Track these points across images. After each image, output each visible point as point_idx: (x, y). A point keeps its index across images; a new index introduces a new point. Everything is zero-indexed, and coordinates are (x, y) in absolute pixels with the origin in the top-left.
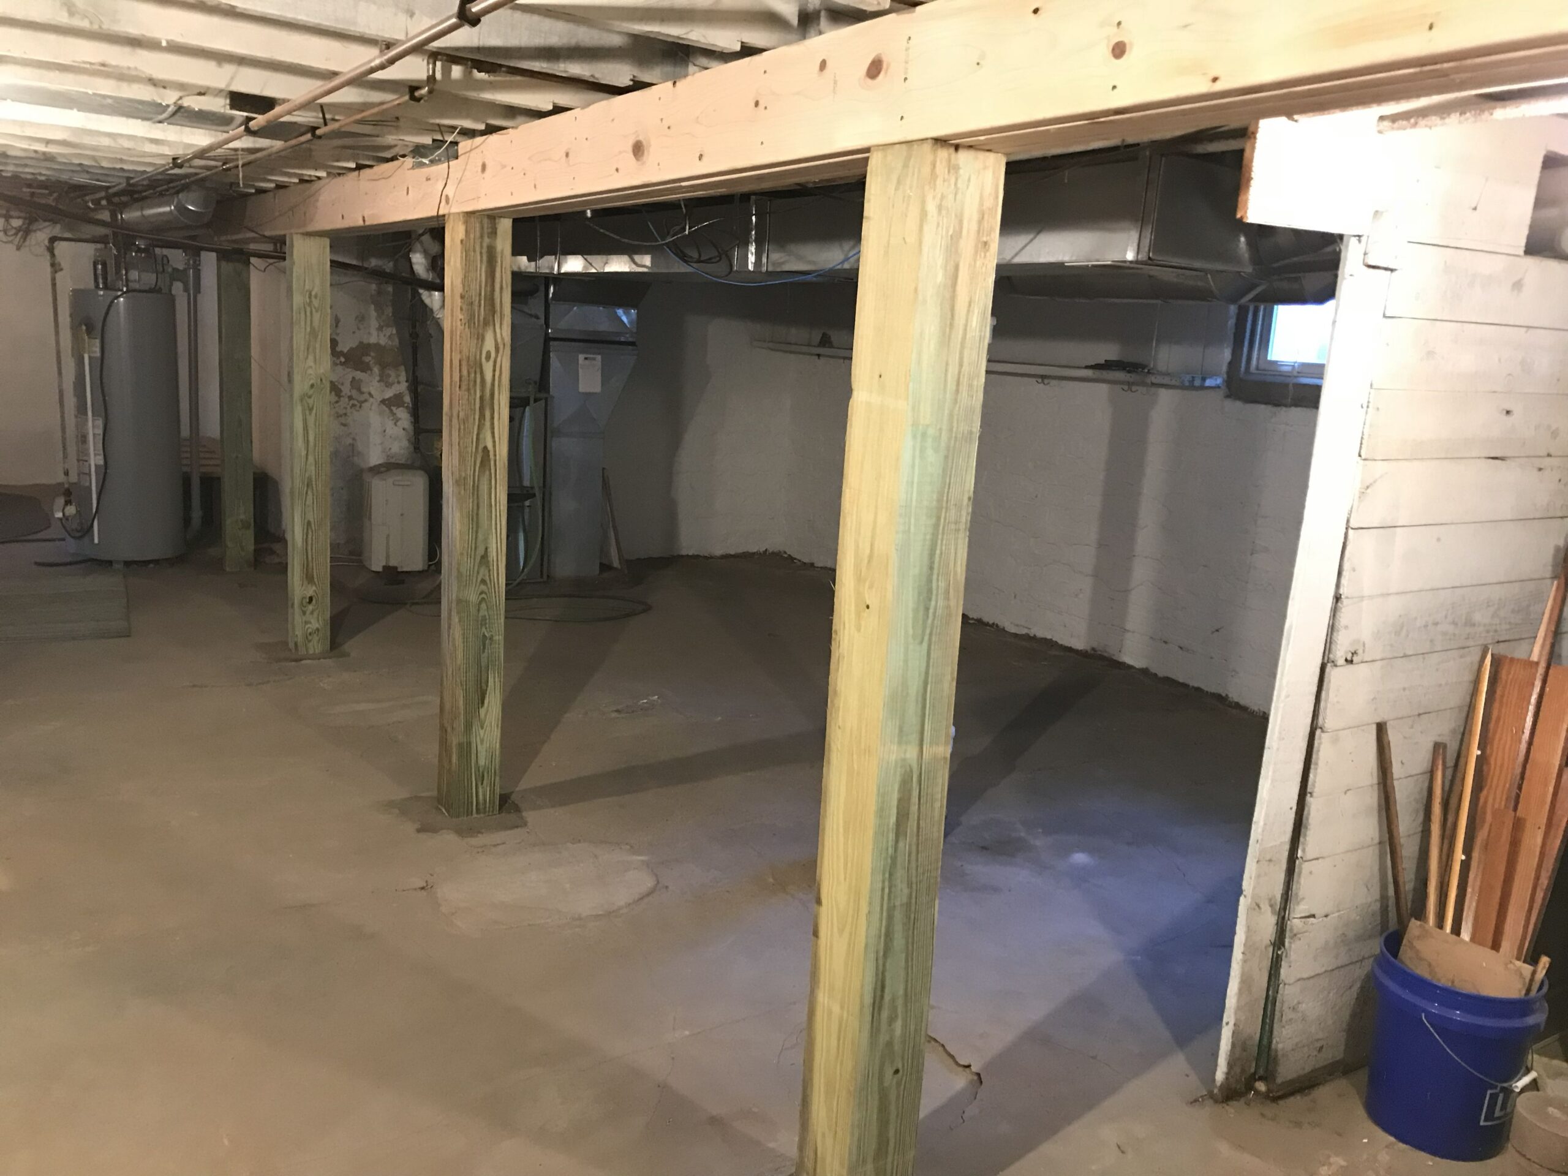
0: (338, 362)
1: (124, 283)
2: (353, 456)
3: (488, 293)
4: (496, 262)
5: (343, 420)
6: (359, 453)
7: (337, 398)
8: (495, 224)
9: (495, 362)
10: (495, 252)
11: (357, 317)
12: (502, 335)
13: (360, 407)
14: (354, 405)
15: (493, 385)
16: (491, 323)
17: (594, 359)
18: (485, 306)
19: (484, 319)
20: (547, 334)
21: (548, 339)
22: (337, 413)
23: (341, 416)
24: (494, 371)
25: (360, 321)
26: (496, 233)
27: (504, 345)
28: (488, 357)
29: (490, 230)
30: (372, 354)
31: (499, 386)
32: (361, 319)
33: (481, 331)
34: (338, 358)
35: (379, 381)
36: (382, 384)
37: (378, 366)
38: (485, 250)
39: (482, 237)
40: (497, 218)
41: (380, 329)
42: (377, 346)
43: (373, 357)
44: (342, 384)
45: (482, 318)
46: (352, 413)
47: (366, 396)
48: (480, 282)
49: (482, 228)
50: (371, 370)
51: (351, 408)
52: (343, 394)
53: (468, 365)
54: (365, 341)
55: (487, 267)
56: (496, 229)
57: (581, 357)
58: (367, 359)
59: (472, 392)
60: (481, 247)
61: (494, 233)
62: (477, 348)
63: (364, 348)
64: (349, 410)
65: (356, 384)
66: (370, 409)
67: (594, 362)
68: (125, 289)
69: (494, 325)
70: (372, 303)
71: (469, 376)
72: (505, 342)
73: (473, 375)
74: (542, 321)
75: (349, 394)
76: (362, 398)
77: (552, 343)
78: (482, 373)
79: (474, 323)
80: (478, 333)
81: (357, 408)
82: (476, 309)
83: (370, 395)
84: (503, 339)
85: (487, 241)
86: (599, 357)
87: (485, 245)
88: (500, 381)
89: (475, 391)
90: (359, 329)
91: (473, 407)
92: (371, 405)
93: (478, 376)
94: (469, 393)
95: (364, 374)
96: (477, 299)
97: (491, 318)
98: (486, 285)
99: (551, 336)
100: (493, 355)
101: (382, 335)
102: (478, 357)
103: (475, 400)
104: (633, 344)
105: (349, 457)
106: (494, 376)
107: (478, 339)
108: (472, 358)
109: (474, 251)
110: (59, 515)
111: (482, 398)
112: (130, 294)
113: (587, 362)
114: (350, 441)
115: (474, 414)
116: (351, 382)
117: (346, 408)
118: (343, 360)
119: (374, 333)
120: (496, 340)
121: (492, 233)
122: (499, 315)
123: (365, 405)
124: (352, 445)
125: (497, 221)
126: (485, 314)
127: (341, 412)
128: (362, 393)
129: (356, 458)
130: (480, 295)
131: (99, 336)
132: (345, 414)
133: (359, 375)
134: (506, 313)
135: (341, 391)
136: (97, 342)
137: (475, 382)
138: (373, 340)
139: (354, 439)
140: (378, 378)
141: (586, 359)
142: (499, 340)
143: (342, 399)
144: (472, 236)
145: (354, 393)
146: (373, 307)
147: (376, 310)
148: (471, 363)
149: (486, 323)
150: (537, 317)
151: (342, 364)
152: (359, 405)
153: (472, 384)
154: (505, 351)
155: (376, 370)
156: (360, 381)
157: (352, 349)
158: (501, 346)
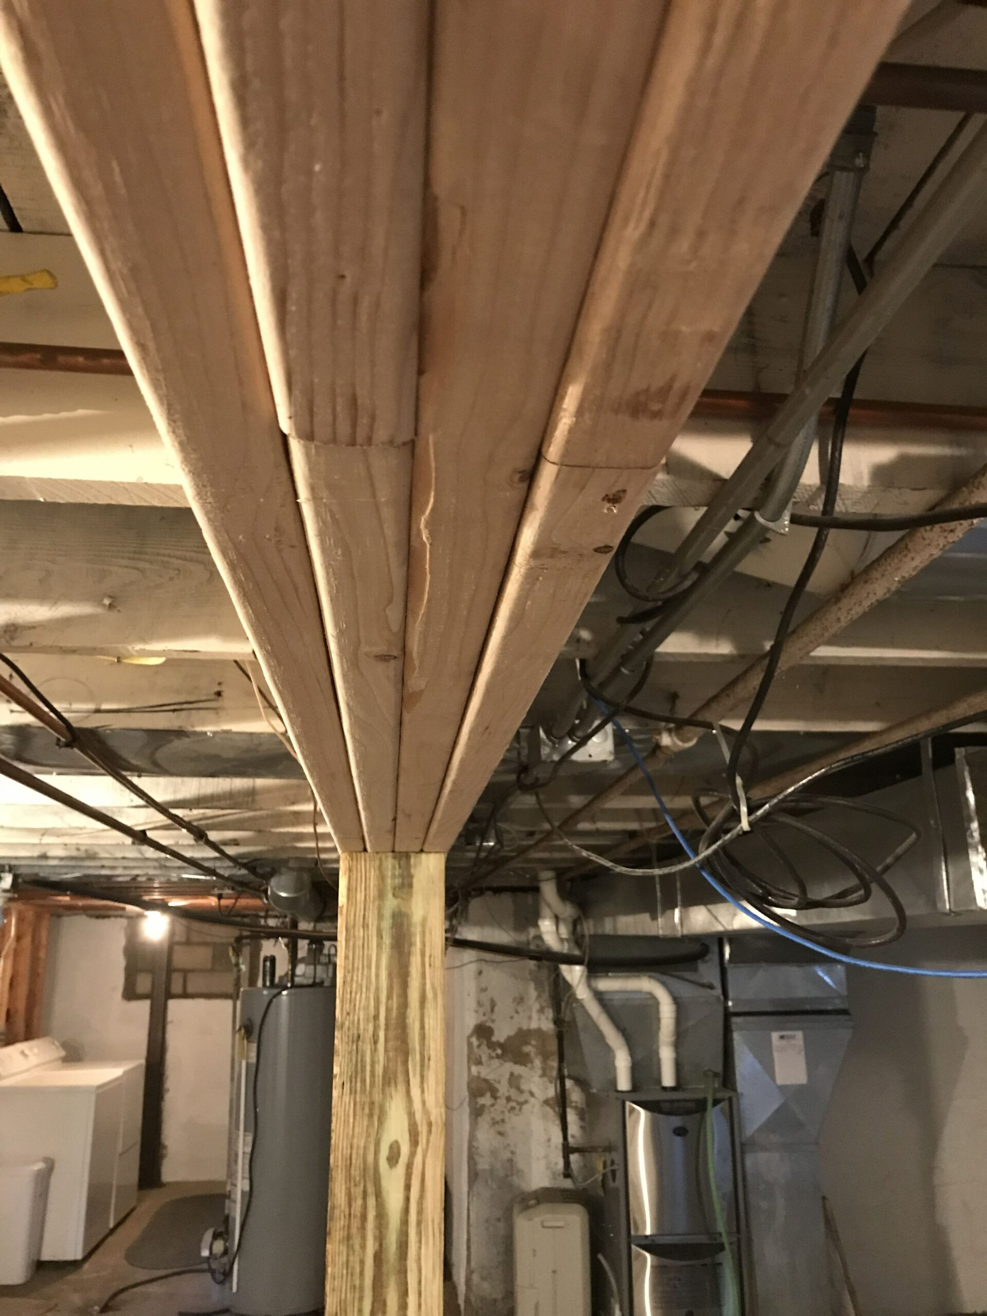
0: (494, 1055)
1: (289, 979)
2: (512, 1175)
3: (394, 1013)
4: (411, 945)
5: (498, 1128)
6: (518, 1171)
7: (493, 1101)
8: (408, 866)
9: (409, 1166)
10: (409, 925)
11: (514, 999)
12: (424, 1103)
13: (520, 1110)
14: (513, 1108)
15: (405, 1222)
16: (400, 1078)
17: (792, 1037)
18: (386, 1041)
19: (386, 1070)
20: (726, 1008)
21: (728, 1015)
22: (493, 1119)
23: (497, 1122)
24: (408, 1187)
25: (518, 1003)
26: (410, 886)
27: (430, 1125)
28: (393, 1159)
29: (398, 881)
30: (533, 1042)
31: (419, 1223)
32: (520, 1000)
33: (377, 1097)
34: (494, 1050)
35: (540, 1077)
36: (545, 1079)
37: (540, 1057)
38: (387, 924)
39: (381, 895)
40: (412, 855)
41: (541, 1010)
42: (539, 1032)
43: (533, 1046)
44: (499, 1082)
45: (379, 1070)
46: (510, 1118)
47: (526, 1096)
48: (377, 989)
49: (382, 878)
50: (532, 1062)
51: (509, 1111)
52: (498, 1095)
53: (349, 1178)
54: (525, 1027)
55: (391, 957)
56: (411, 876)
57: (775, 1036)
58: (527, 1049)
59: (357, 1243)
60: (380, 916)
61: (405, 886)
62: (368, 1136)
63: (523, 1036)
64: (507, 1115)
65: (514, 1081)
66: (532, 1112)
67: (793, 1042)
68: (289, 985)
69: (408, 1082)
70: (531, 980)
71: (350, 1206)
72: (433, 1118)
73: (359, 1202)
74: (718, 991)
75: (507, 1094)
76: (521, 1099)
77: (735, 1020)
78: (378, 1194)
79: (363, 1081)
80: (372, 1103)
81: (517, 1111)
82: (367, 1048)
83: (532, 1094)
84: (426, 1112)
85: (391, 903)
86: (799, 1035)
87: (387, 913)
88: (420, 1212)
89: (364, 1238)
90: (517, 1012)
91: (357, 1283)
92: (533, 1106)
93: (371, 1202)
94: (350, 1248)
95: (523, 1067)
96: (371, 1027)
97: (400, 1068)
98: (389, 997)
99: (732, 1010)
100: (405, 1149)
101: (543, 1017)
102: (370, 1158)
103: (362, 1262)
104: (844, 1012)
105: (507, 1176)
106: (407, 1199)
107: (371, 1115)
108: (357, 1162)
109: (365, 926)
110: (205, 1253)
111: (379, 1258)
112: (293, 991)
113: (784, 1042)
114: (508, 1155)
115: (361, 1299)
116: (510, 1079)
117: (503, 1112)
118: (499, 1051)
119: (535, 1016)
120: (411, 1114)
121: (402, 886)
122: (418, 1056)
123: (525, 1107)
124: (510, 1161)
125: (412, 861)
126: (388, 1059)
127: (498, 1118)
128: (521, 1092)
129: (515, 1178)
130: (376, 1017)
131: (256, 1040)
132: (503, 1121)
133: (518, 1069)
134: (432, 1053)
135: (497, 1091)
136: (254, 1046)
137: (364, 1218)
138: (534, 1025)
139: (513, 1153)
140: (540, 1072)
141: (782, 1037)
142: (419, 1116)
143: (499, 1101)
144: (360, 897)
145: (513, 1093)
146: (532, 985)
147: (536, 989)
148: (356, 1173)
149: (389, 1080)
150: (711, 987)
151: (498, 1057)
152: (518, 1107)
153: (356, 1223)
154: (432, 1138)
155: (538, 1062)
156: (520, 1076)
157: (509, 1038)
158: (423, 1129)
